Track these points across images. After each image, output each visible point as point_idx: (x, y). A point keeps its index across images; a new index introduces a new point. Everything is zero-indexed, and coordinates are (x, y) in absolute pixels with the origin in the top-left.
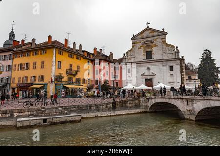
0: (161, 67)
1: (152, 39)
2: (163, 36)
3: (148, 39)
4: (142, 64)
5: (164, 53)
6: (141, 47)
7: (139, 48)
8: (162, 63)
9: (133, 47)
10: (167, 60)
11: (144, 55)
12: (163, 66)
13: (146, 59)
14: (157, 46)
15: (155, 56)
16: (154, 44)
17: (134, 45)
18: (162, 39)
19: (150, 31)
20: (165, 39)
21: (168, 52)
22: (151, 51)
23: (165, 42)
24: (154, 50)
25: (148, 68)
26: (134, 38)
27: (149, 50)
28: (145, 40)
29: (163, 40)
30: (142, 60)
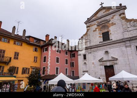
0: (124, 48)
1: (108, 18)
2: (121, 11)
3: (103, 19)
4: (99, 48)
5: (126, 30)
6: (96, 29)
7: (94, 31)
8: (124, 43)
9: (87, 32)
11: (99, 37)
12: (126, 47)
14: (115, 24)
15: (114, 37)
16: (110, 22)
17: (88, 28)
18: (120, 15)
19: (104, 11)
20: (124, 14)
21: (130, 29)
22: (108, 32)
23: (124, 18)
24: (112, 29)
25: (107, 52)
27: (106, 30)
28: (99, 21)
29: (122, 16)
30: (98, 43)
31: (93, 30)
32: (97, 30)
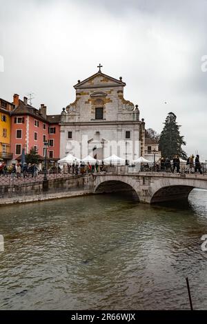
0: (115, 132)
1: (105, 90)
2: (120, 88)
3: (99, 90)
4: (90, 127)
5: (120, 112)
6: (89, 100)
7: (86, 103)
8: (116, 126)
9: (76, 101)
10: (123, 123)
11: (92, 112)
12: (118, 130)
13: (96, 118)
14: (111, 101)
15: (108, 116)
16: (107, 97)
17: (78, 96)
18: (118, 92)
19: (102, 78)
20: (122, 92)
21: (125, 112)
22: (102, 108)
23: (121, 97)
24: (107, 106)
25: (98, 133)
26: (79, 86)
27: (100, 106)
28: (95, 90)
29: (120, 94)
30: (90, 121)
31: (84, 101)
32: (90, 102)
